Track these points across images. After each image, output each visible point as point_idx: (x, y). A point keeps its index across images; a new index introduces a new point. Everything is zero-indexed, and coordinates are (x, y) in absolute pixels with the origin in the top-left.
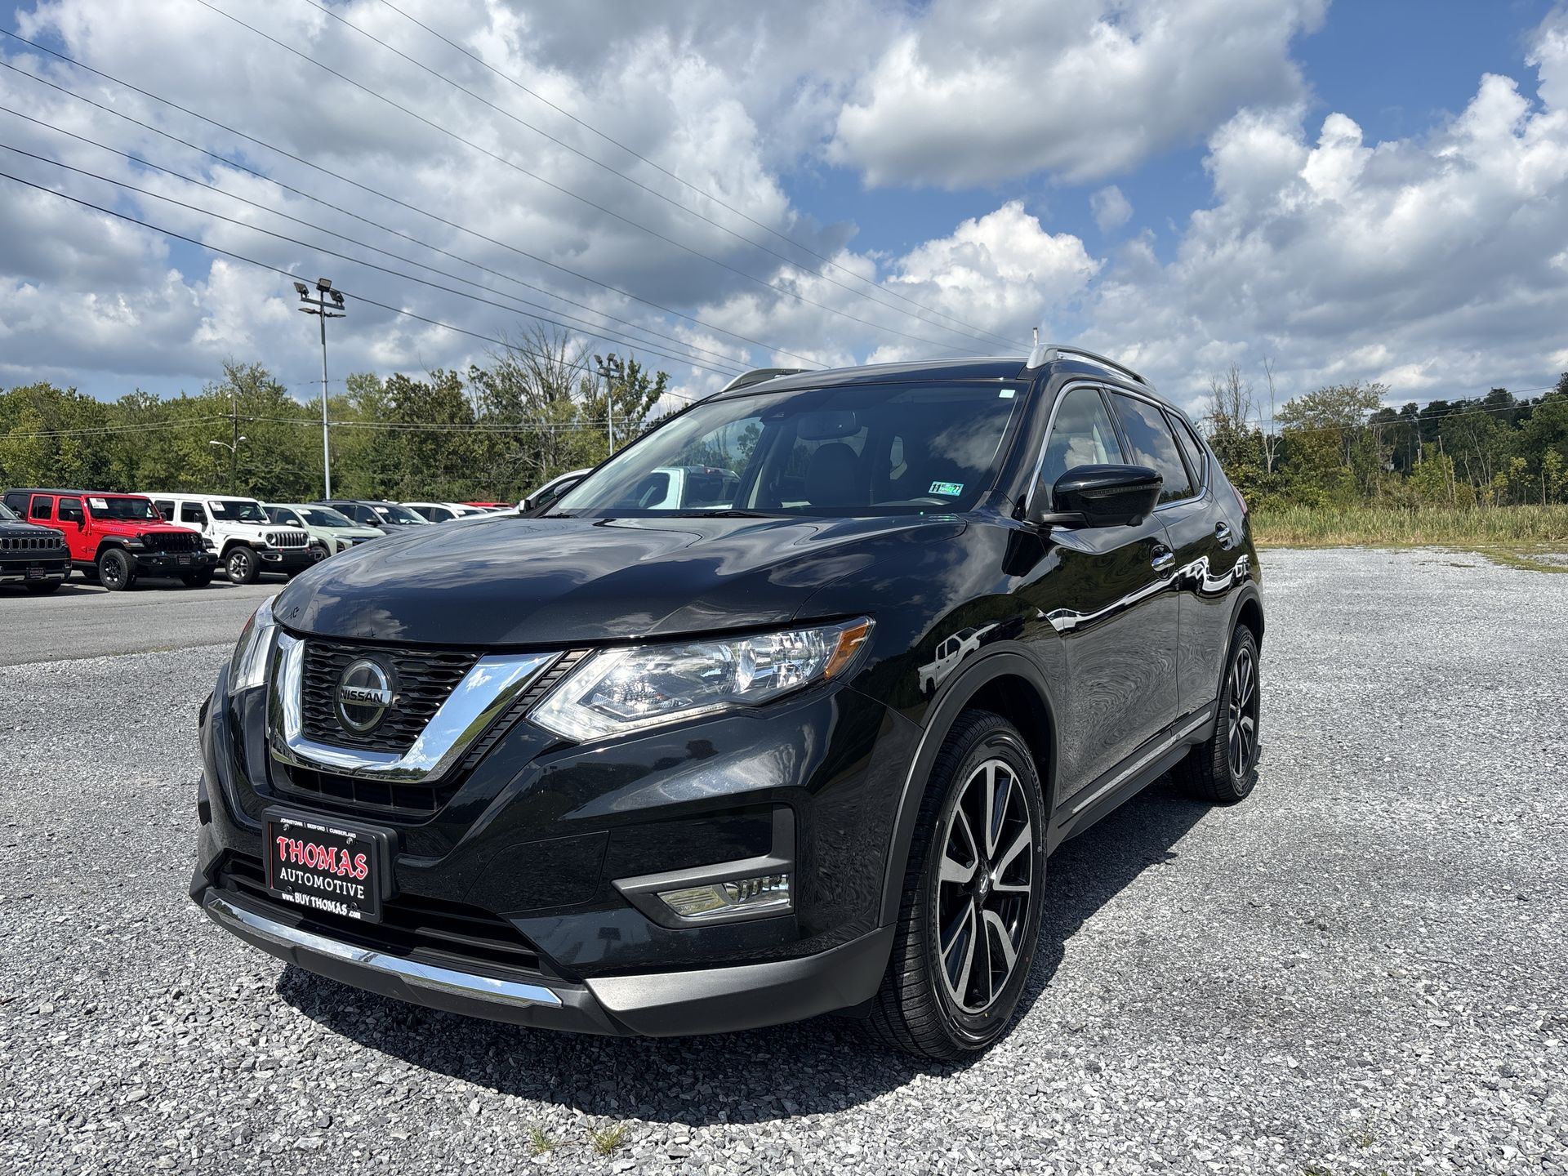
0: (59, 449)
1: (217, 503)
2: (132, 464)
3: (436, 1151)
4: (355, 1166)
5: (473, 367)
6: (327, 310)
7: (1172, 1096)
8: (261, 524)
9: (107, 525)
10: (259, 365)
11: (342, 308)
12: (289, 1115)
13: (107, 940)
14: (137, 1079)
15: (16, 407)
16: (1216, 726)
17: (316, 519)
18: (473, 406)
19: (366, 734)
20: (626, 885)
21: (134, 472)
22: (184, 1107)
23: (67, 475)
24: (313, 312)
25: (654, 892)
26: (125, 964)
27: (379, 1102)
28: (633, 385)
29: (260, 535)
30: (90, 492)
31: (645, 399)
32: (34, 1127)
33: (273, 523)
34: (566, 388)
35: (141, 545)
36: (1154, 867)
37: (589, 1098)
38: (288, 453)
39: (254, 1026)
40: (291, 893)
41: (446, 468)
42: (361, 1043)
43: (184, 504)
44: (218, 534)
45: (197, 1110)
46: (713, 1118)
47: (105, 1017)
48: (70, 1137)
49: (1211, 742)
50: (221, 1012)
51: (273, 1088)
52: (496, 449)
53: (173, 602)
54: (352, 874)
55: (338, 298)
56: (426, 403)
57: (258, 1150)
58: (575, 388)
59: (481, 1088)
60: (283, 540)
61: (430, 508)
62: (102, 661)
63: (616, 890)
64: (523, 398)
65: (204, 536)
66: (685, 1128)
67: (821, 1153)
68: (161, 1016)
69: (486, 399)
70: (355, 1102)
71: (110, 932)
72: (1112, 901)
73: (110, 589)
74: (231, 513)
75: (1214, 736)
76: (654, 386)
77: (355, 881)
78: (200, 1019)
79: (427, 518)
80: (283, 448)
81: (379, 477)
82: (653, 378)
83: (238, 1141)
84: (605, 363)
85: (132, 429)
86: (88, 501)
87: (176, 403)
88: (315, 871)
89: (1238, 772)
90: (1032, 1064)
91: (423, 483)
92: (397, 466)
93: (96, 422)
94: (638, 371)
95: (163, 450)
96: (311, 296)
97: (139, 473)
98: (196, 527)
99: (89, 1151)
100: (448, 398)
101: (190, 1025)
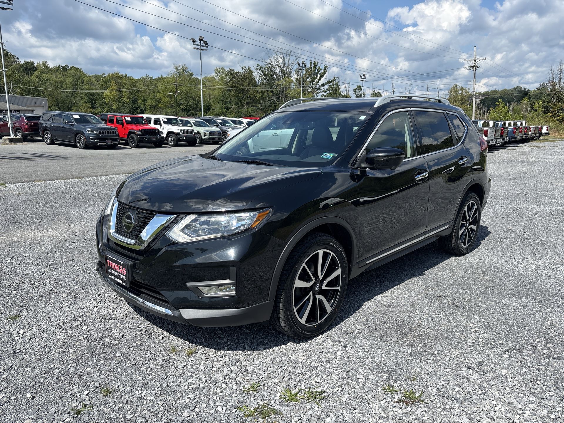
0: (122, 95)
1: (164, 118)
2: (145, 101)
3: (146, 349)
4: (124, 350)
5: (258, 65)
6: (202, 48)
7: (363, 358)
8: (179, 126)
9: (131, 126)
10: (185, 65)
11: (207, 47)
12: (113, 334)
13: (88, 276)
14: (80, 319)
15: (109, 81)
16: (453, 230)
17: (198, 124)
18: (257, 80)
19: (129, 233)
20: (189, 284)
21: (145, 103)
22: (89, 328)
23: (125, 104)
24: (197, 49)
25: (197, 287)
26: (89, 284)
27: (137, 333)
28: (315, 70)
29: (178, 130)
30: (125, 115)
31: (319, 76)
32: (51, 330)
33: (183, 125)
34: (290, 72)
35: (140, 133)
36: (414, 278)
37: (192, 339)
38: (194, 97)
39: (115, 306)
40: (111, 275)
41: (247, 103)
42: (140, 315)
43: (154, 119)
44: (165, 129)
45: (92, 330)
46: (223, 349)
47: (79, 299)
48: (58, 334)
49: (451, 235)
50: (108, 301)
51: (112, 325)
52: (264, 96)
53: (149, 153)
54: (123, 273)
55: (206, 43)
56: (240, 79)
57: (102, 342)
58: (293, 72)
59: (165, 332)
60: (186, 132)
61: (236, 120)
62: (120, 176)
63: (186, 285)
64: (275, 76)
65: (160, 130)
66: (214, 351)
67: (248, 362)
68: (92, 300)
69: (261, 77)
70: (131, 332)
71: (89, 273)
72: (390, 290)
73: (132, 147)
74: (169, 122)
75: (452, 233)
76: (322, 71)
77: (123, 275)
78: (102, 303)
79: (235, 124)
80: (192, 95)
81: (224, 106)
82: (322, 67)
83: (98, 340)
84: (301, 65)
85: (145, 88)
86: (125, 118)
87: (159, 79)
88: (115, 270)
89: (464, 244)
90: (327, 343)
91: (239, 108)
92: (230, 102)
93: (133, 86)
94: (317, 65)
95: (154, 96)
96: (197, 43)
97: (147, 104)
98: (157, 127)
99: (61, 338)
100: (248, 76)
101: (99, 304)
